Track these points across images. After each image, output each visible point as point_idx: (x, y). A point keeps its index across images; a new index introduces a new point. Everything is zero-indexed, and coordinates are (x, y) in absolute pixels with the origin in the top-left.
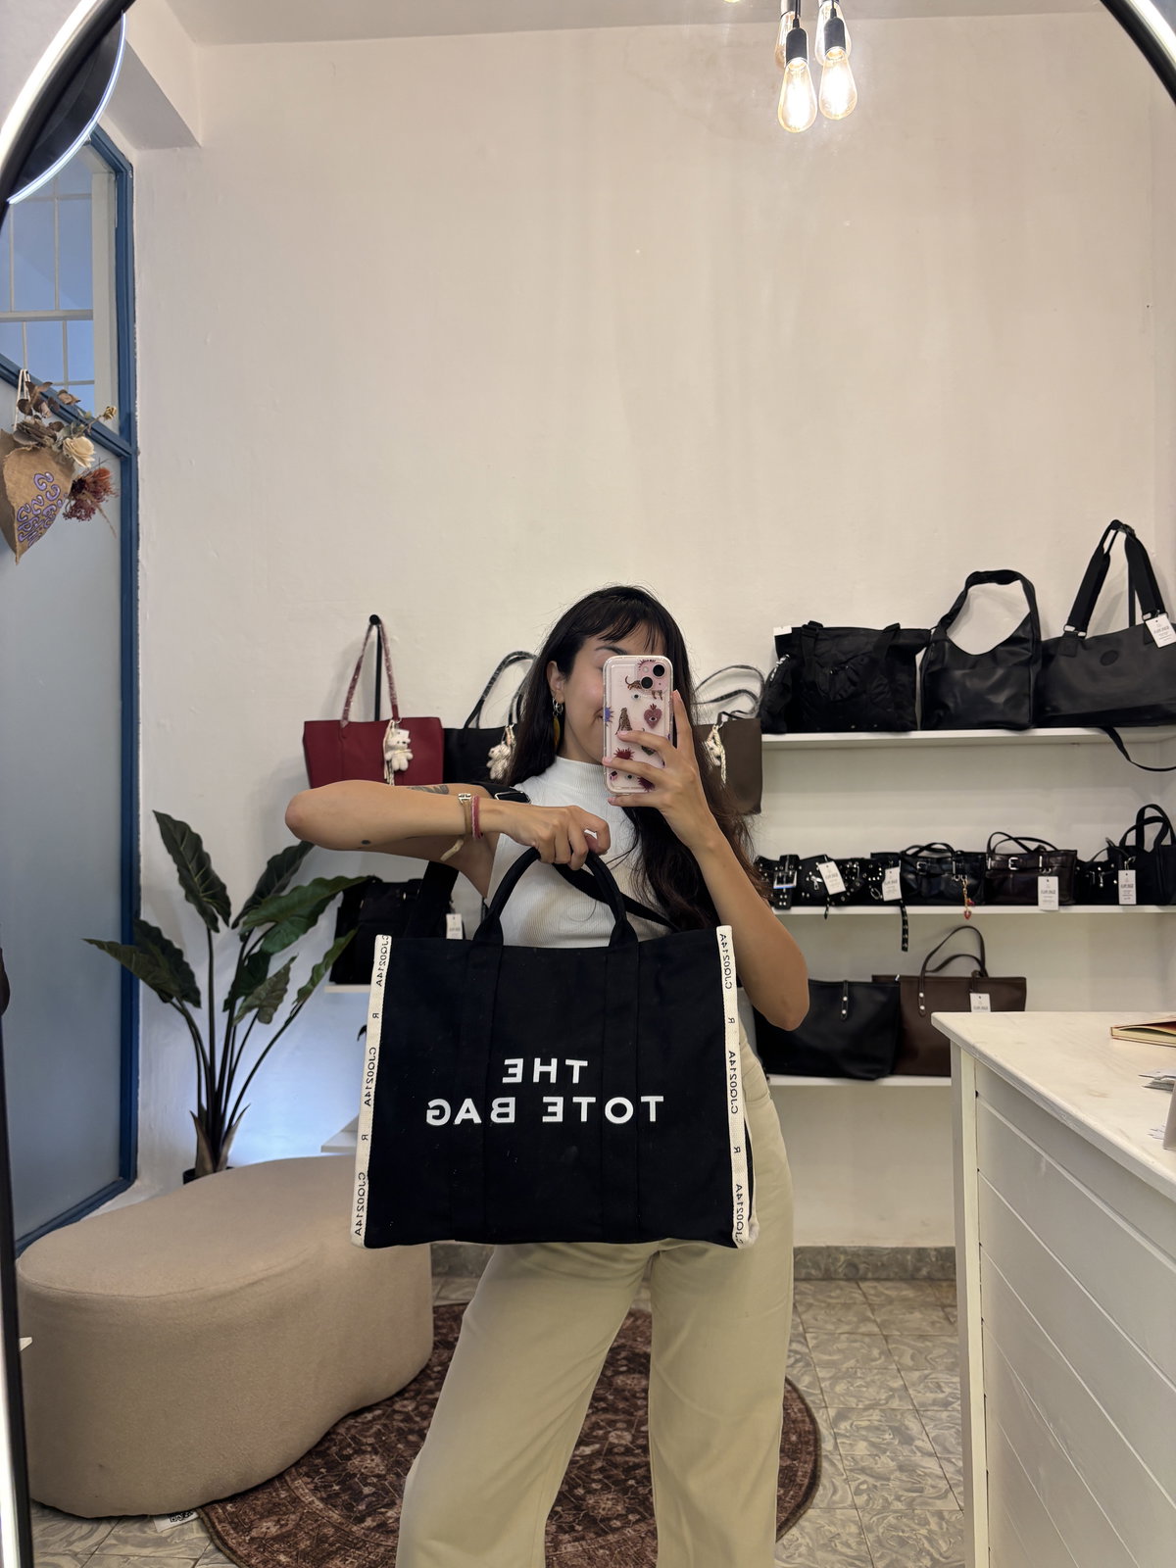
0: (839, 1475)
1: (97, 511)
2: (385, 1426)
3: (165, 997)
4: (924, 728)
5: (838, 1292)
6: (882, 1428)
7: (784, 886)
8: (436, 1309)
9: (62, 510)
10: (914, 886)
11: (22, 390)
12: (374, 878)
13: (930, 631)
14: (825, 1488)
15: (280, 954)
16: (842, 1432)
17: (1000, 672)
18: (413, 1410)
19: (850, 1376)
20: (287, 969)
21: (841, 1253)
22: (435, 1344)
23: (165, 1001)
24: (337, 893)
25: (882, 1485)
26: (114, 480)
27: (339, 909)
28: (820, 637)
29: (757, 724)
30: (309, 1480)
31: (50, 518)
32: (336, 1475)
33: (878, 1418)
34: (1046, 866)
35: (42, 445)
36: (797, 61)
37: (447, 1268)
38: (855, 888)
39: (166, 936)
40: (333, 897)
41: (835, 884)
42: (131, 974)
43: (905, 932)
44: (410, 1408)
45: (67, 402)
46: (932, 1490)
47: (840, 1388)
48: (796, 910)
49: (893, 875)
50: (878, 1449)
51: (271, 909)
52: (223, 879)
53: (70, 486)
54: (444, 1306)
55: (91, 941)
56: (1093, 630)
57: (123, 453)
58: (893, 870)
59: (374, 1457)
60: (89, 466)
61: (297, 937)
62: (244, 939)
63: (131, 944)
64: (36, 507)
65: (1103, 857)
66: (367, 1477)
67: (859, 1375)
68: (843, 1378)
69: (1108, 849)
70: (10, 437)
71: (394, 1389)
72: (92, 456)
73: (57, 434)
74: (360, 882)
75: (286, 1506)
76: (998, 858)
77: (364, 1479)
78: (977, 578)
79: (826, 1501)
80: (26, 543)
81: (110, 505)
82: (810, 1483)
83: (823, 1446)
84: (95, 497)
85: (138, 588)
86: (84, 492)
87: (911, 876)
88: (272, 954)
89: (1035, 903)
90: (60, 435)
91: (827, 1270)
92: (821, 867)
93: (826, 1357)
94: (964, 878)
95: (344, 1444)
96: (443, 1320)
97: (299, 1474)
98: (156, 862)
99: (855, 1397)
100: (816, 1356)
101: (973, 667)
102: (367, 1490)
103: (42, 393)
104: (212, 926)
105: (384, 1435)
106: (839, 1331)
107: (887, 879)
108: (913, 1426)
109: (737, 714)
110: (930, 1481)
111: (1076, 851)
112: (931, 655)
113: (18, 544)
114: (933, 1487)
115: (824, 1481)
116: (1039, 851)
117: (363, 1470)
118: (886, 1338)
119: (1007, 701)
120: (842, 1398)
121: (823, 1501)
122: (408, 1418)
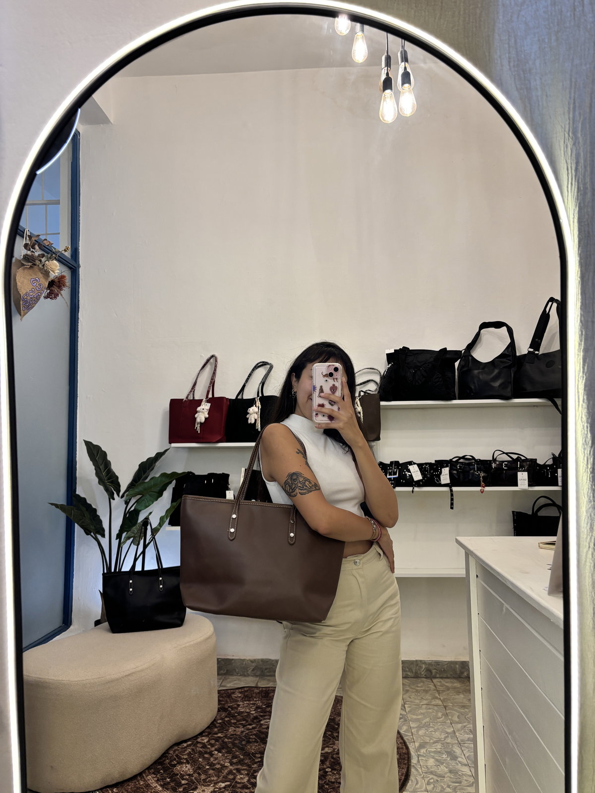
0: (419, 775)
1: (60, 295)
2: (193, 750)
3: (88, 532)
4: (460, 399)
5: (422, 684)
6: (442, 752)
7: (392, 477)
8: (219, 692)
9: (43, 295)
10: (457, 477)
11: (26, 239)
12: (191, 473)
13: (461, 351)
14: (412, 780)
15: (145, 510)
16: (422, 754)
17: (496, 371)
18: (207, 742)
19: (427, 726)
20: (147, 519)
21: (423, 664)
22: (218, 709)
23: (87, 534)
24: (173, 480)
25: (440, 780)
26: (68, 281)
27: (173, 488)
28: (408, 354)
29: (378, 397)
30: (155, 776)
31: (38, 298)
32: (168, 774)
33: (440, 747)
34: (521, 466)
35: (35, 265)
36: (388, 91)
37: (226, 671)
38: (427, 477)
39: (88, 502)
40: (170, 483)
41: (417, 476)
42: (71, 520)
43: (452, 500)
44: (205, 741)
45: (47, 244)
46: (465, 782)
47: (421, 732)
48: (398, 489)
49: (446, 471)
50: (440, 762)
51: (140, 488)
52: (117, 474)
53: (47, 284)
54: (223, 690)
55: (52, 504)
56: (542, 351)
57: (73, 267)
58: (445, 469)
59: (187, 765)
60: (57, 274)
61: (153, 503)
62: (127, 503)
63: (71, 505)
64: (31, 294)
65: (550, 462)
66: (184, 775)
67: (431, 726)
68: (423, 727)
69: (552, 458)
70: (20, 261)
71: (198, 731)
72: (58, 270)
73: (42, 259)
74: (184, 475)
75: (143, 789)
76: (497, 463)
77: (182, 776)
78: (484, 325)
79: (413, 788)
80: (26, 311)
81: (66, 292)
82: (405, 779)
83: (412, 761)
84: (59, 288)
85: (78, 331)
86: (54, 287)
87: (455, 472)
88: (140, 511)
89: (517, 486)
90: (43, 260)
91: (416, 673)
92: (410, 467)
93: (415, 717)
94: (481, 473)
95: (172, 758)
96: (223, 697)
97: (150, 773)
98: (85, 466)
99: (429, 737)
100: (410, 716)
101: (483, 369)
102: (183, 782)
103: (35, 240)
104: (111, 497)
105: (192, 754)
106: (421, 704)
107: (443, 473)
108: (457, 751)
109: (368, 392)
110: (465, 778)
111: (536, 459)
112: (463, 363)
113: (22, 311)
114: (466, 780)
115: (412, 778)
116: (518, 459)
117: (181, 772)
118: (445, 707)
119: (499, 386)
120: (422, 738)
121: (411, 788)
122: (204, 746)
